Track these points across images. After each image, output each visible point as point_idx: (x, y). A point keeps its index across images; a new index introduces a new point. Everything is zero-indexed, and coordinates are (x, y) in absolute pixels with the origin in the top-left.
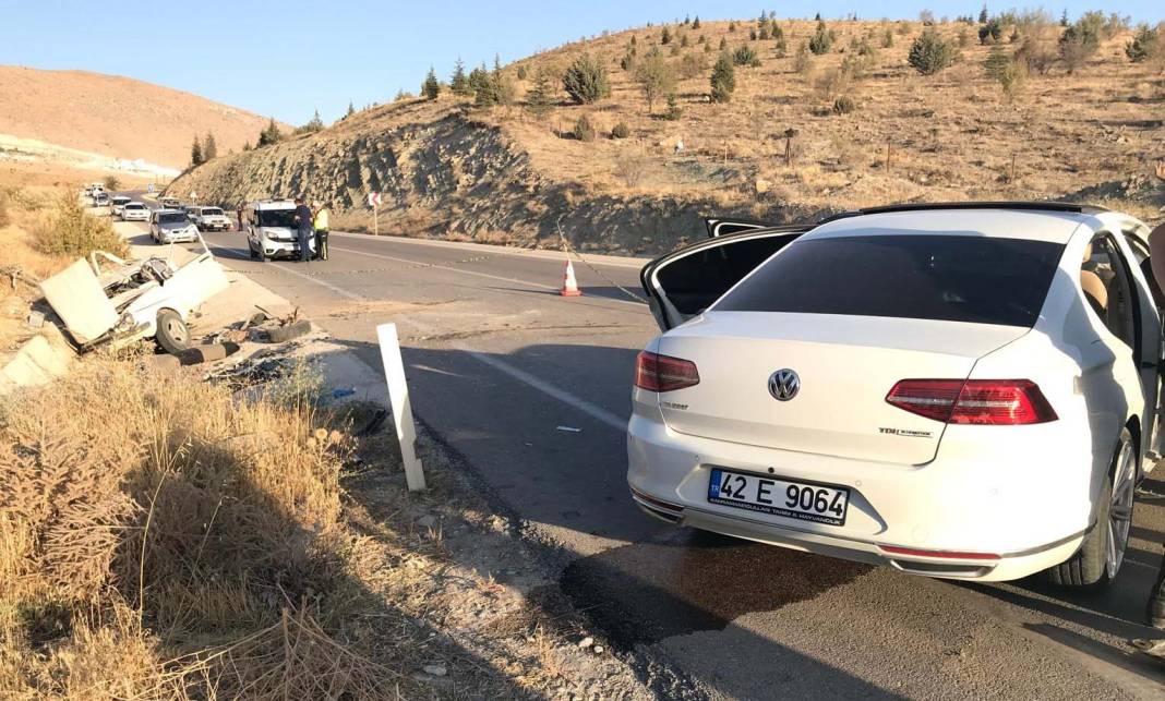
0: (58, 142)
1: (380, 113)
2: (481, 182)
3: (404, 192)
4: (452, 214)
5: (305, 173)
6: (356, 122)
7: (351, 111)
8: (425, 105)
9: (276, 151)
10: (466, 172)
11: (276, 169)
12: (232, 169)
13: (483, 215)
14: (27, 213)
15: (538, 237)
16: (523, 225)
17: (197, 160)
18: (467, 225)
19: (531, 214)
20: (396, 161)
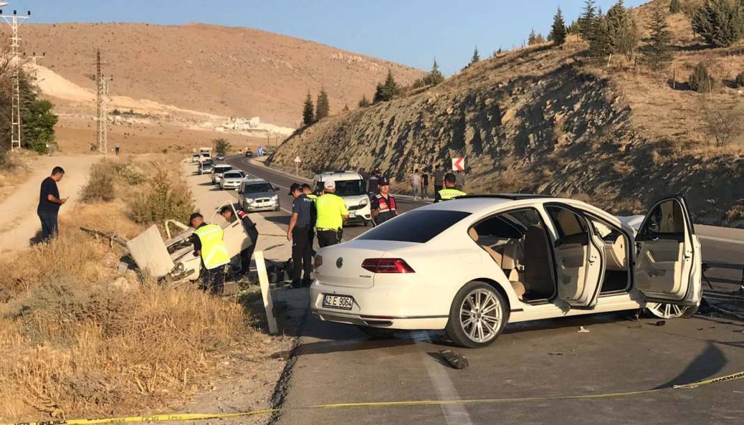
0: (175, 103)
1: (500, 61)
2: (578, 141)
3: (504, 153)
4: (542, 176)
5: (411, 134)
6: (476, 73)
7: (476, 58)
8: (549, 52)
9: (387, 109)
10: (567, 130)
11: (384, 130)
12: (341, 129)
13: (571, 177)
14: (131, 187)
15: (618, 199)
16: (606, 187)
17: (309, 119)
18: (553, 188)
19: (617, 175)
20: (500, 118)
